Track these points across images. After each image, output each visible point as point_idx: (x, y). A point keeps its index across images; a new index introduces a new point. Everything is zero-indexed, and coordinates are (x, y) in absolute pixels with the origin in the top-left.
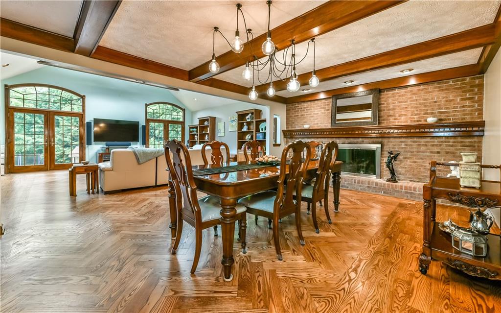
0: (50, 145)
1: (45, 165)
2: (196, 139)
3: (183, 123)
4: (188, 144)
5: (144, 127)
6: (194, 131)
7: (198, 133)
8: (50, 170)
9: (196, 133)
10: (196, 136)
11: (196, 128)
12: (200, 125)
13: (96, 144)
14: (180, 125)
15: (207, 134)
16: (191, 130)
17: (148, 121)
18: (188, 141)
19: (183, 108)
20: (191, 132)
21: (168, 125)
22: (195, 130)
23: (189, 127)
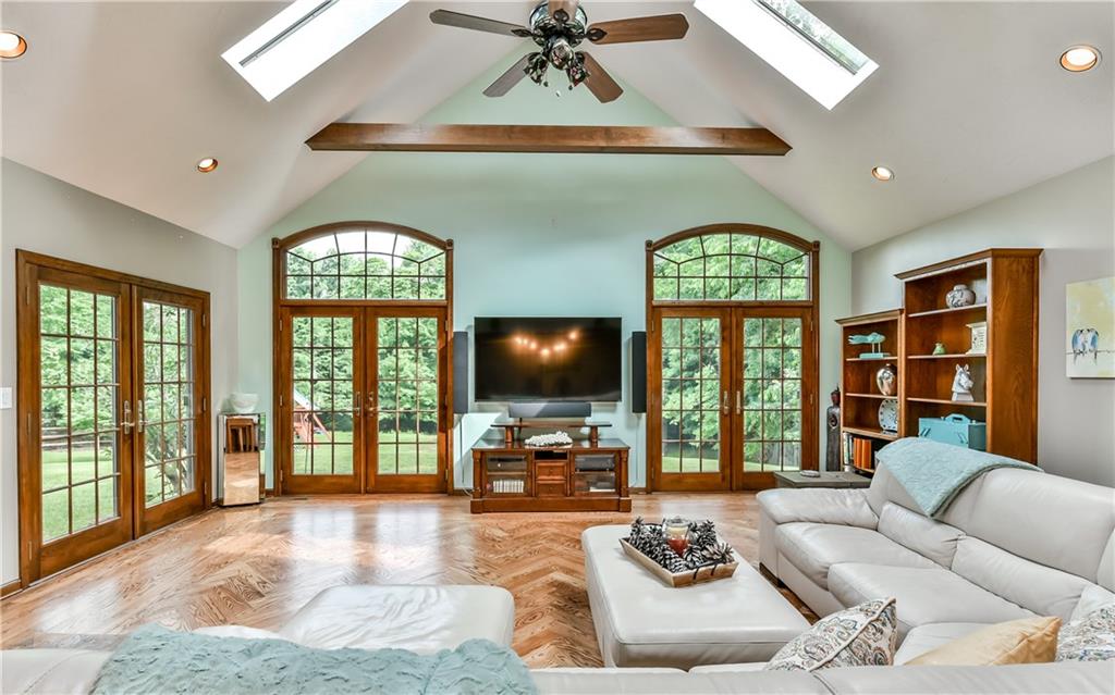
0: (366, 413)
1: (356, 474)
2: (885, 390)
3: (807, 311)
4: (839, 411)
5: (639, 339)
6: (866, 348)
7: (901, 359)
8: (367, 492)
9: (880, 356)
10: (882, 373)
11: (886, 327)
12: (909, 308)
13: (481, 410)
14: (798, 322)
15: (962, 362)
16: (855, 340)
17: (655, 312)
18: (837, 393)
19: (811, 240)
20: (848, 349)
21: (740, 326)
22: (874, 338)
23: (839, 328)
